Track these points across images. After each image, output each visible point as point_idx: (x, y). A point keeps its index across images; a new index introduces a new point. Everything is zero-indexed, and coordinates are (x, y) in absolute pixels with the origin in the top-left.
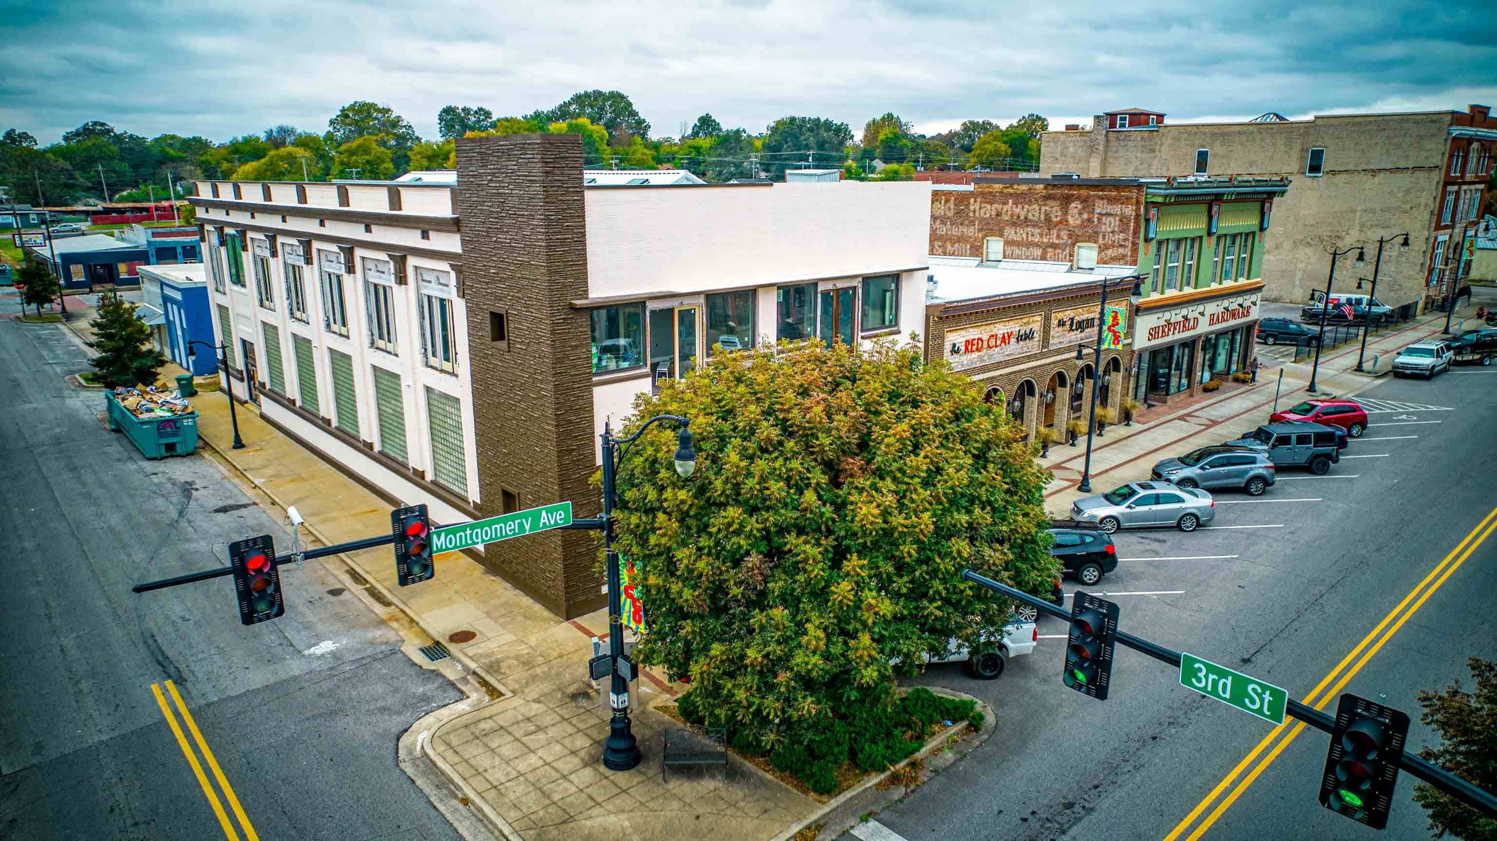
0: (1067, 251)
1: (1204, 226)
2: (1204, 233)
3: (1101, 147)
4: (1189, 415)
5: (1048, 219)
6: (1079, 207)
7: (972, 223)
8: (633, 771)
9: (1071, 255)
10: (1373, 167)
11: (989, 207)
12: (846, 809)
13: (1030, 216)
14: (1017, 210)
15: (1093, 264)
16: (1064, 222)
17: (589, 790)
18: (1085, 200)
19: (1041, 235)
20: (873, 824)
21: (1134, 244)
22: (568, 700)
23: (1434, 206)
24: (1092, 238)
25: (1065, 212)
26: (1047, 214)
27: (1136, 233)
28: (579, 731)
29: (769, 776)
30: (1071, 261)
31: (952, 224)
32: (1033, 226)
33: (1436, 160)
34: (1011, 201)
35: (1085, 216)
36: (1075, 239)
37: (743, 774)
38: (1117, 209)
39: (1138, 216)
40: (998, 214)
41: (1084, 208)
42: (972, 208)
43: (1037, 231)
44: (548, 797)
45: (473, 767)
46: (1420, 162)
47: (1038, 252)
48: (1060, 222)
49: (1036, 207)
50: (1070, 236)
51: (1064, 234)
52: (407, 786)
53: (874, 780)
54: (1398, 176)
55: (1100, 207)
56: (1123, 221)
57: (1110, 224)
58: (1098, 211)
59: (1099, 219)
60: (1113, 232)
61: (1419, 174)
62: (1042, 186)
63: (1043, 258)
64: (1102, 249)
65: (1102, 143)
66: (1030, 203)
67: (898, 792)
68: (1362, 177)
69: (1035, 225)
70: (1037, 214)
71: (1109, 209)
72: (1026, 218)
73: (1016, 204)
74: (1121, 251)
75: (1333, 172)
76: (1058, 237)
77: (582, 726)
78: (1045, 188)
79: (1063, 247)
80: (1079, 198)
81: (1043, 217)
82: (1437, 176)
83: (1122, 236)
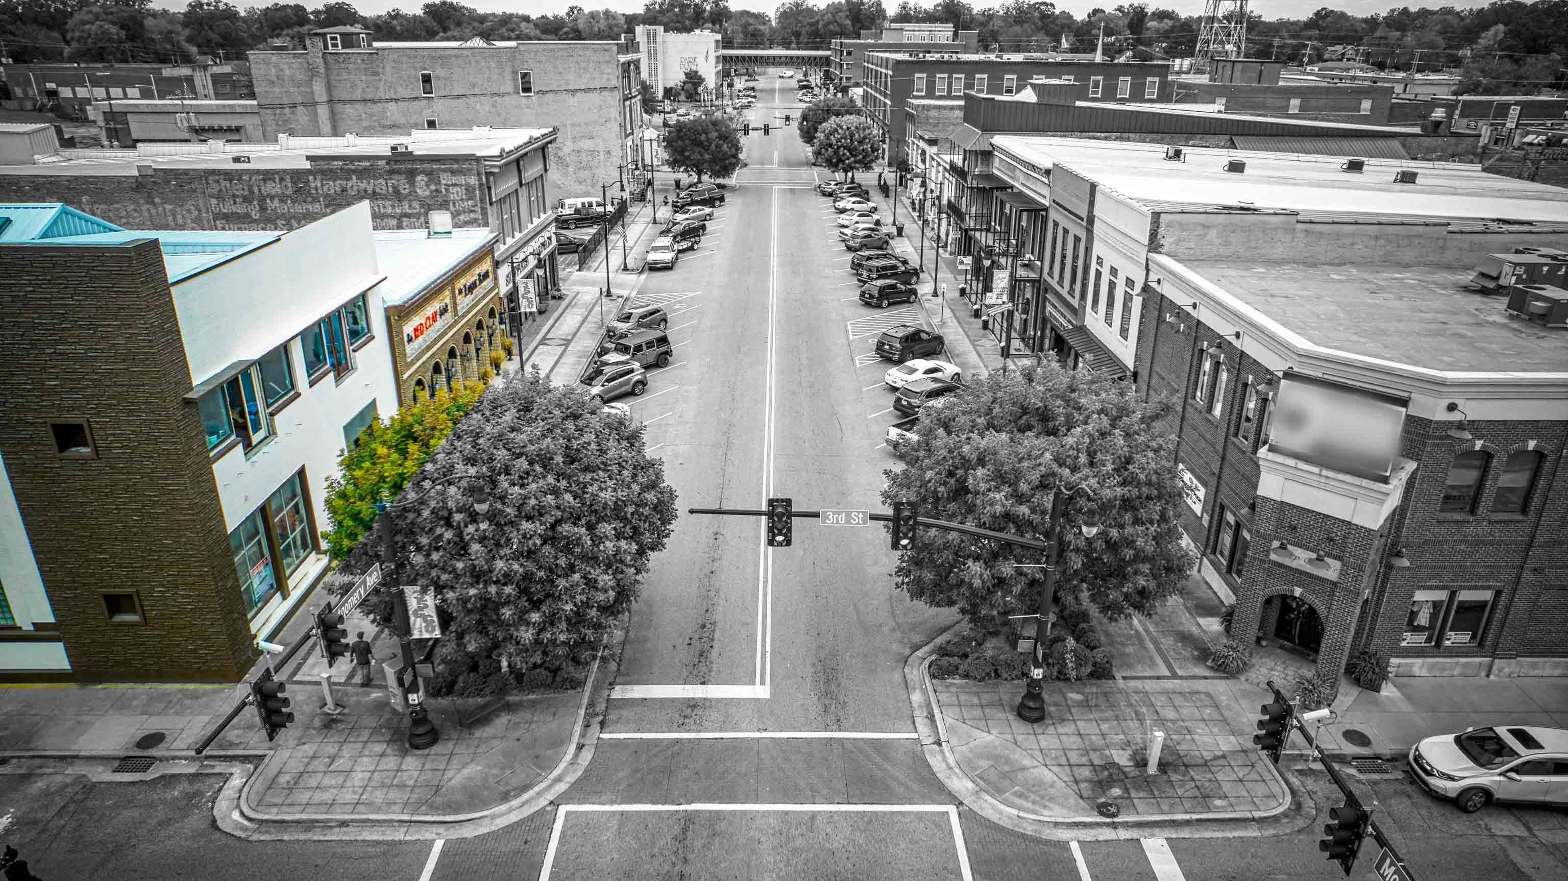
0: (422, 219)
1: (516, 180)
2: (518, 186)
3: (322, 71)
4: (544, 338)
5: (397, 192)
6: (425, 179)
7: (316, 200)
8: (440, 742)
9: (427, 223)
10: (571, 87)
11: (331, 183)
12: (596, 689)
13: (378, 190)
14: (363, 185)
15: (449, 228)
16: (413, 192)
17: (427, 767)
18: (429, 173)
19: (393, 207)
20: (617, 688)
21: (483, 209)
22: (325, 731)
23: (620, 119)
24: (444, 205)
25: (413, 184)
26: (394, 187)
27: (482, 200)
28: (366, 743)
29: (532, 697)
30: (428, 228)
31: (294, 202)
32: (383, 199)
33: (614, 82)
34: (354, 177)
35: (433, 187)
36: (428, 207)
37: (515, 704)
38: (462, 180)
39: (481, 185)
40: (344, 190)
41: (430, 180)
42: (313, 185)
43: (388, 203)
44: (405, 786)
45: (320, 804)
46: (604, 84)
47: (394, 222)
48: (410, 194)
49: (382, 181)
50: (422, 206)
51: (416, 204)
52: (279, 845)
53: (595, 665)
54: (591, 95)
55: (445, 179)
56: (469, 190)
57: (456, 194)
58: (444, 182)
59: (447, 190)
60: (462, 200)
61: (605, 93)
62: (384, 162)
63: (399, 227)
64: (455, 215)
65: (322, 66)
66: (375, 178)
67: (613, 666)
68: (564, 96)
69: (385, 198)
70: (384, 188)
71: (454, 180)
72: (374, 192)
73: (360, 179)
74: (472, 215)
75: (541, 92)
76: (410, 206)
77: (365, 739)
78: (387, 164)
79: (417, 216)
80: (423, 172)
81: (390, 189)
82: (617, 95)
83: (470, 203)
